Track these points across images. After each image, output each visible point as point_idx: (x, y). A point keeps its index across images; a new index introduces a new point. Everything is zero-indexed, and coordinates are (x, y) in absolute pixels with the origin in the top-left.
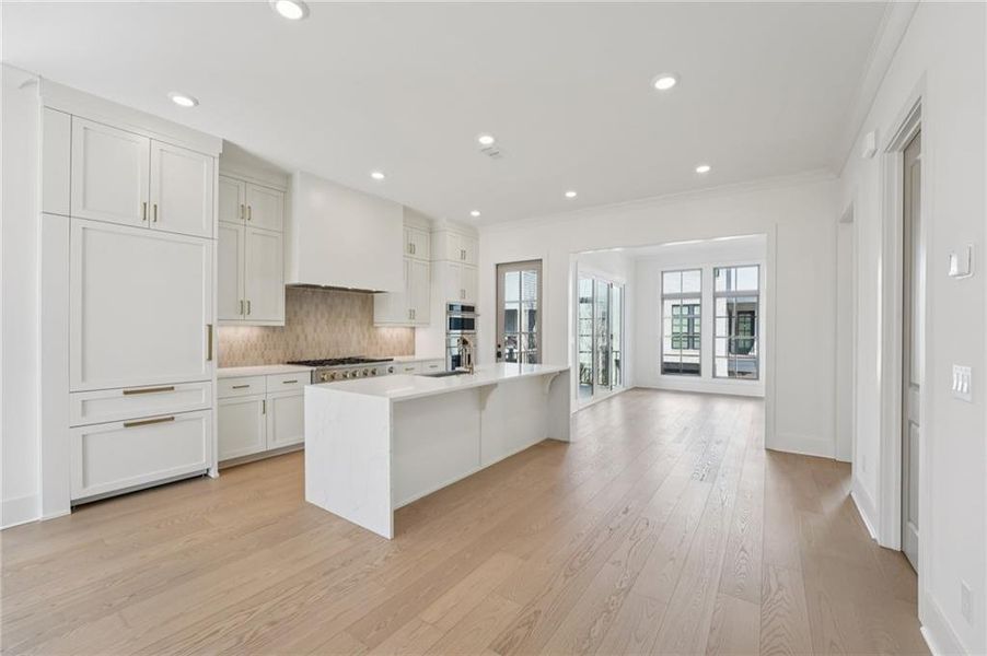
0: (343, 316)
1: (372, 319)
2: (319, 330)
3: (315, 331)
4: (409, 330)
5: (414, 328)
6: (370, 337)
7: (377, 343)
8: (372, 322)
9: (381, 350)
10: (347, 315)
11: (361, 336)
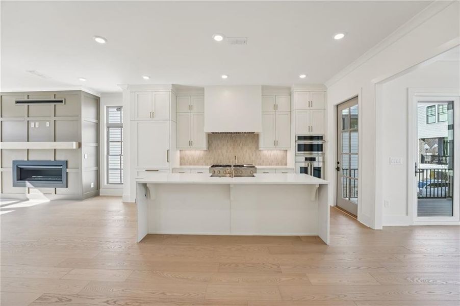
0: (241, 145)
1: (258, 145)
2: (229, 151)
3: (227, 152)
4: (283, 152)
5: (287, 150)
6: (256, 155)
7: (261, 158)
8: (257, 148)
9: (263, 161)
10: (243, 144)
11: (251, 155)
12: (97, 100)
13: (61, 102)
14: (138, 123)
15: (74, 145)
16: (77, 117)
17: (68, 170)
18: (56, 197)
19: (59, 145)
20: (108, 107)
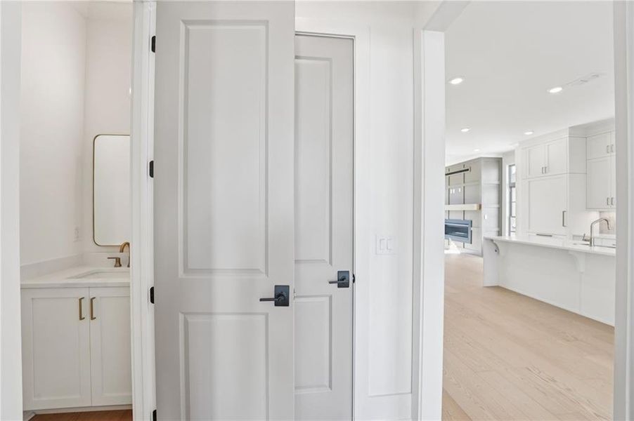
12: (499, 162)
13: (468, 170)
14: (529, 182)
15: (475, 207)
16: (478, 181)
17: (472, 229)
18: (464, 251)
19: (466, 207)
20: (510, 166)
